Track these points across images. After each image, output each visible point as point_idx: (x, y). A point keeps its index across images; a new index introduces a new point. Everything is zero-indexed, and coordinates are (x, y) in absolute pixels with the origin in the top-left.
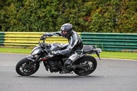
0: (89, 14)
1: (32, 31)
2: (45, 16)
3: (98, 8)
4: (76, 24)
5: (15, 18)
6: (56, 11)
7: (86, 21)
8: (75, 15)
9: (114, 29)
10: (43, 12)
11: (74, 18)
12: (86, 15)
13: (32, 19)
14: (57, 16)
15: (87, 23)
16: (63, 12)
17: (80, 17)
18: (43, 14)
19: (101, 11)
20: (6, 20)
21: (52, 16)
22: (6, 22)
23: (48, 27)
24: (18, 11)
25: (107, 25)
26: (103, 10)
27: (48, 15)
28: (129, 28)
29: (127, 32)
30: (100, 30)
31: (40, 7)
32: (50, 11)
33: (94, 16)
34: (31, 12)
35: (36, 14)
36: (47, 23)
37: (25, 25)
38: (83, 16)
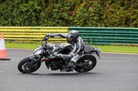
0: (72, 9)
1: (14, 26)
2: (28, 11)
3: (82, 2)
4: (60, 19)
6: (39, 5)
7: (71, 15)
8: (59, 9)
9: (100, 23)
10: (26, 7)
11: (58, 12)
12: (70, 10)
13: (14, 13)
14: (40, 11)
15: (71, 18)
16: (46, 7)
17: (63, 11)
18: (26, 9)
19: (86, 5)
21: (35, 11)
23: (31, 22)
25: (93, 19)
26: (88, 5)
27: (31, 10)
28: (115, 23)
29: (113, 26)
30: (85, 24)
31: (22, 2)
32: (33, 5)
33: (79, 11)
34: (13, 6)
35: (18, 8)
36: (30, 17)
37: (6, 19)
38: (67, 11)
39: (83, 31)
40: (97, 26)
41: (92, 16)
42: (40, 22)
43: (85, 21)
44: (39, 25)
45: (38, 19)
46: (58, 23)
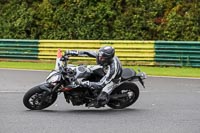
0: (161, 14)
1: (77, 39)
2: (96, 17)
3: (174, 5)
4: (143, 29)
5: (51, 20)
6: (112, 9)
7: (159, 24)
8: (141, 15)
10: (94, 11)
11: (140, 19)
12: (158, 16)
13: (76, 21)
14: (114, 17)
15: (159, 28)
16: (123, 11)
17: (148, 18)
18: (93, 14)
19: (180, 9)
20: (37, 23)
21: (107, 17)
22: (36, 26)
23: (101, 33)
24: (54, 10)
25: (190, 30)
26: (184, 9)
27: (100, 16)
30: (179, 36)
31: (88, 4)
32: (104, 10)
33: (170, 17)
34: (75, 10)
35: (82, 13)
36: (99, 26)
37: (65, 30)
38: (153, 17)
39: (176, 47)
40: (196, 39)
41: (190, 25)
42: (115, 34)
43: (179, 32)
44: (113, 38)
45: (110, 29)
46: (140, 35)
